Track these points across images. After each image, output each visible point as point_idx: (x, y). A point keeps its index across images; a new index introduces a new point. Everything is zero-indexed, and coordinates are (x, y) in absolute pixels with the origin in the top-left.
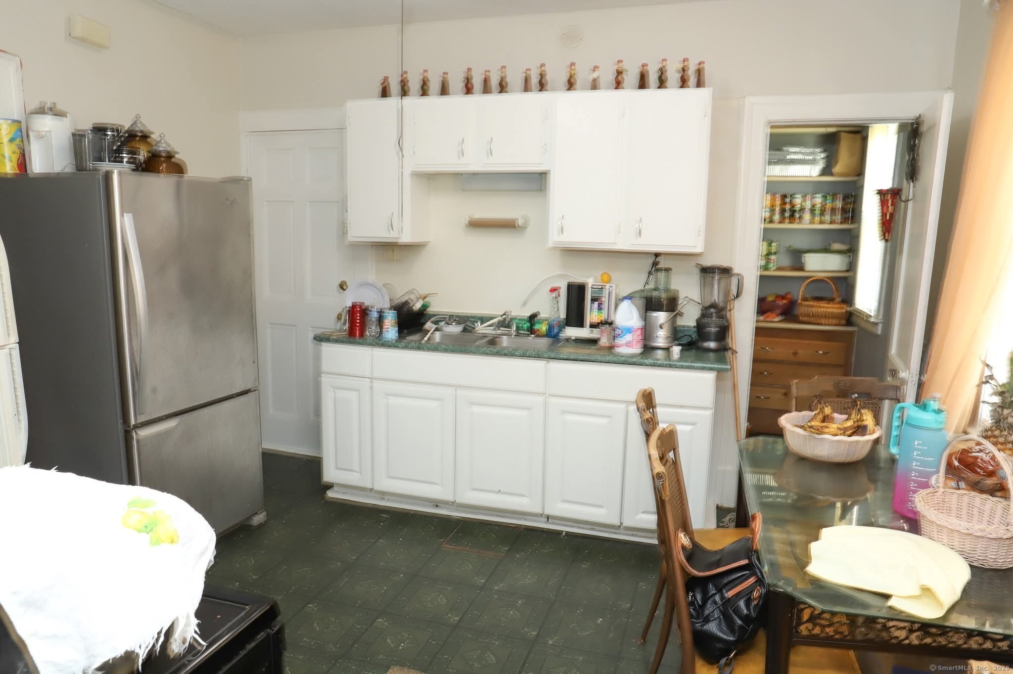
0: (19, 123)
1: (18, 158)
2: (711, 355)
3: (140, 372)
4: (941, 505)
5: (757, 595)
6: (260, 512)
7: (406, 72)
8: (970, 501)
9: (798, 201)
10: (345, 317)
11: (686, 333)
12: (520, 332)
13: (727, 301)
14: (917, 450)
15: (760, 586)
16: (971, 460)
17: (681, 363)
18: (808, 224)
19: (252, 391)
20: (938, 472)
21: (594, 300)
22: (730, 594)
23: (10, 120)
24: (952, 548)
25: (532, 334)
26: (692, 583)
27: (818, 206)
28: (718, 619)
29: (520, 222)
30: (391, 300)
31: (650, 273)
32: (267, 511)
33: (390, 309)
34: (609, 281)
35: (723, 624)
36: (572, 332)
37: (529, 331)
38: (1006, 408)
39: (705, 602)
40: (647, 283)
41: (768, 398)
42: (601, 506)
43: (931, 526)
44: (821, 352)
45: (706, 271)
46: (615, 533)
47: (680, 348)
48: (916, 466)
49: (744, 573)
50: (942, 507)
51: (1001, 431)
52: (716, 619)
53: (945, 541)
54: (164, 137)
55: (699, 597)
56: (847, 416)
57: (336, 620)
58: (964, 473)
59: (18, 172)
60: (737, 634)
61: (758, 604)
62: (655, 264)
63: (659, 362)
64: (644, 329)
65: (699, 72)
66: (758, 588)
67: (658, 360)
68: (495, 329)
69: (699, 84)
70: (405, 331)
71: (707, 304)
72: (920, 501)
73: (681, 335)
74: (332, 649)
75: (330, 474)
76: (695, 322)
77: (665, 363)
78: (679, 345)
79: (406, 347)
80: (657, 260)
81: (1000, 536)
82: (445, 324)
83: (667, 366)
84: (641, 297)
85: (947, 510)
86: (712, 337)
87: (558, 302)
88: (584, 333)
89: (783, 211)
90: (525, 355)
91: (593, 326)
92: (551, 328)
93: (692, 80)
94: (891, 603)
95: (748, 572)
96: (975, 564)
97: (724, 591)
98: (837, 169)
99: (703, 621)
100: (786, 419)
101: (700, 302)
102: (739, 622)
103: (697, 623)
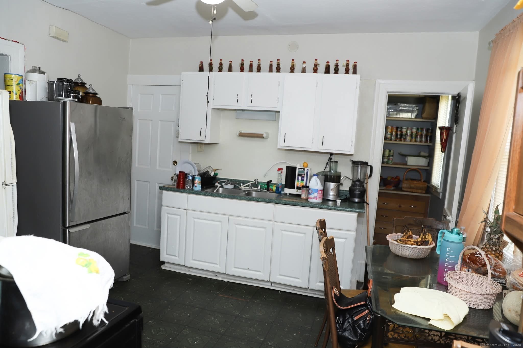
0: (22, 77)
1: (20, 93)
2: (356, 205)
3: (73, 200)
4: (458, 279)
5: (369, 318)
6: (127, 274)
7: (212, 60)
8: (472, 278)
9: (404, 130)
10: (175, 178)
11: (344, 194)
12: (262, 190)
13: (365, 178)
14: (448, 252)
15: (370, 314)
16: (475, 258)
17: (341, 208)
18: (409, 142)
19: (127, 213)
20: (457, 263)
21: (299, 175)
22: (356, 318)
23: (18, 75)
24: (462, 299)
25: (267, 191)
26: (338, 313)
27: (414, 133)
28: (350, 330)
29: (265, 135)
30: (198, 171)
31: (327, 163)
32: (130, 275)
33: (198, 176)
34: (307, 167)
35: (352, 333)
36: (288, 191)
37: (266, 190)
38: (492, 234)
39: (344, 322)
40: (325, 168)
41: (386, 229)
42: (298, 278)
43: (452, 288)
44: (412, 206)
45: (355, 163)
46: (305, 292)
47: (340, 201)
48: (447, 260)
49: (363, 308)
50: (459, 280)
51: (490, 246)
52: (349, 330)
53: (458, 295)
54: (91, 86)
55: (341, 320)
56: (419, 236)
57: (163, 329)
58: (471, 265)
59: (19, 100)
60: (359, 337)
61: (369, 323)
62: (330, 159)
63: (329, 207)
64: (323, 191)
65: (355, 67)
66: (369, 315)
67: (329, 206)
68: (249, 188)
69: (355, 72)
70: (205, 187)
71: (355, 180)
72: (448, 276)
73: (341, 194)
74: (160, 343)
75: (163, 257)
76: (349, 189)
77: (333, 208)
78: (340, 199)
79: (205, 195)
80: (331, 157)
81: (483, 293)
82: (225, 184)
83: (334, 209)
84: (322, 175)
85: (461, 281)
86: (357, 197)
87: (281, 176)
88: (294, 191)
89: (396, 135)
90: (264, 201)
91: (298, 188)
92: (277, 188)
93: (351, 71)
94: (430, 322)
95: (365, 308)
96: (472, 307)
97: (353, 317)
98: (424, 115)
99: (343, 331)
100: (389, 237)
101: (351, 179)
102: (360, 332)
103: (340, 332)
